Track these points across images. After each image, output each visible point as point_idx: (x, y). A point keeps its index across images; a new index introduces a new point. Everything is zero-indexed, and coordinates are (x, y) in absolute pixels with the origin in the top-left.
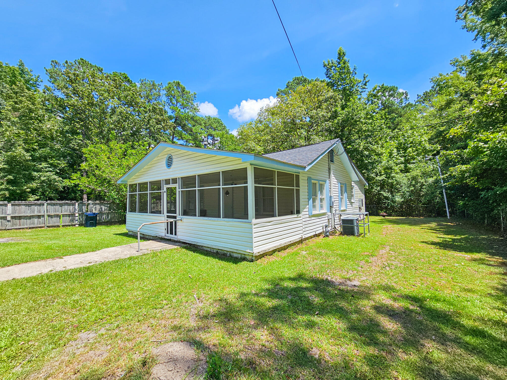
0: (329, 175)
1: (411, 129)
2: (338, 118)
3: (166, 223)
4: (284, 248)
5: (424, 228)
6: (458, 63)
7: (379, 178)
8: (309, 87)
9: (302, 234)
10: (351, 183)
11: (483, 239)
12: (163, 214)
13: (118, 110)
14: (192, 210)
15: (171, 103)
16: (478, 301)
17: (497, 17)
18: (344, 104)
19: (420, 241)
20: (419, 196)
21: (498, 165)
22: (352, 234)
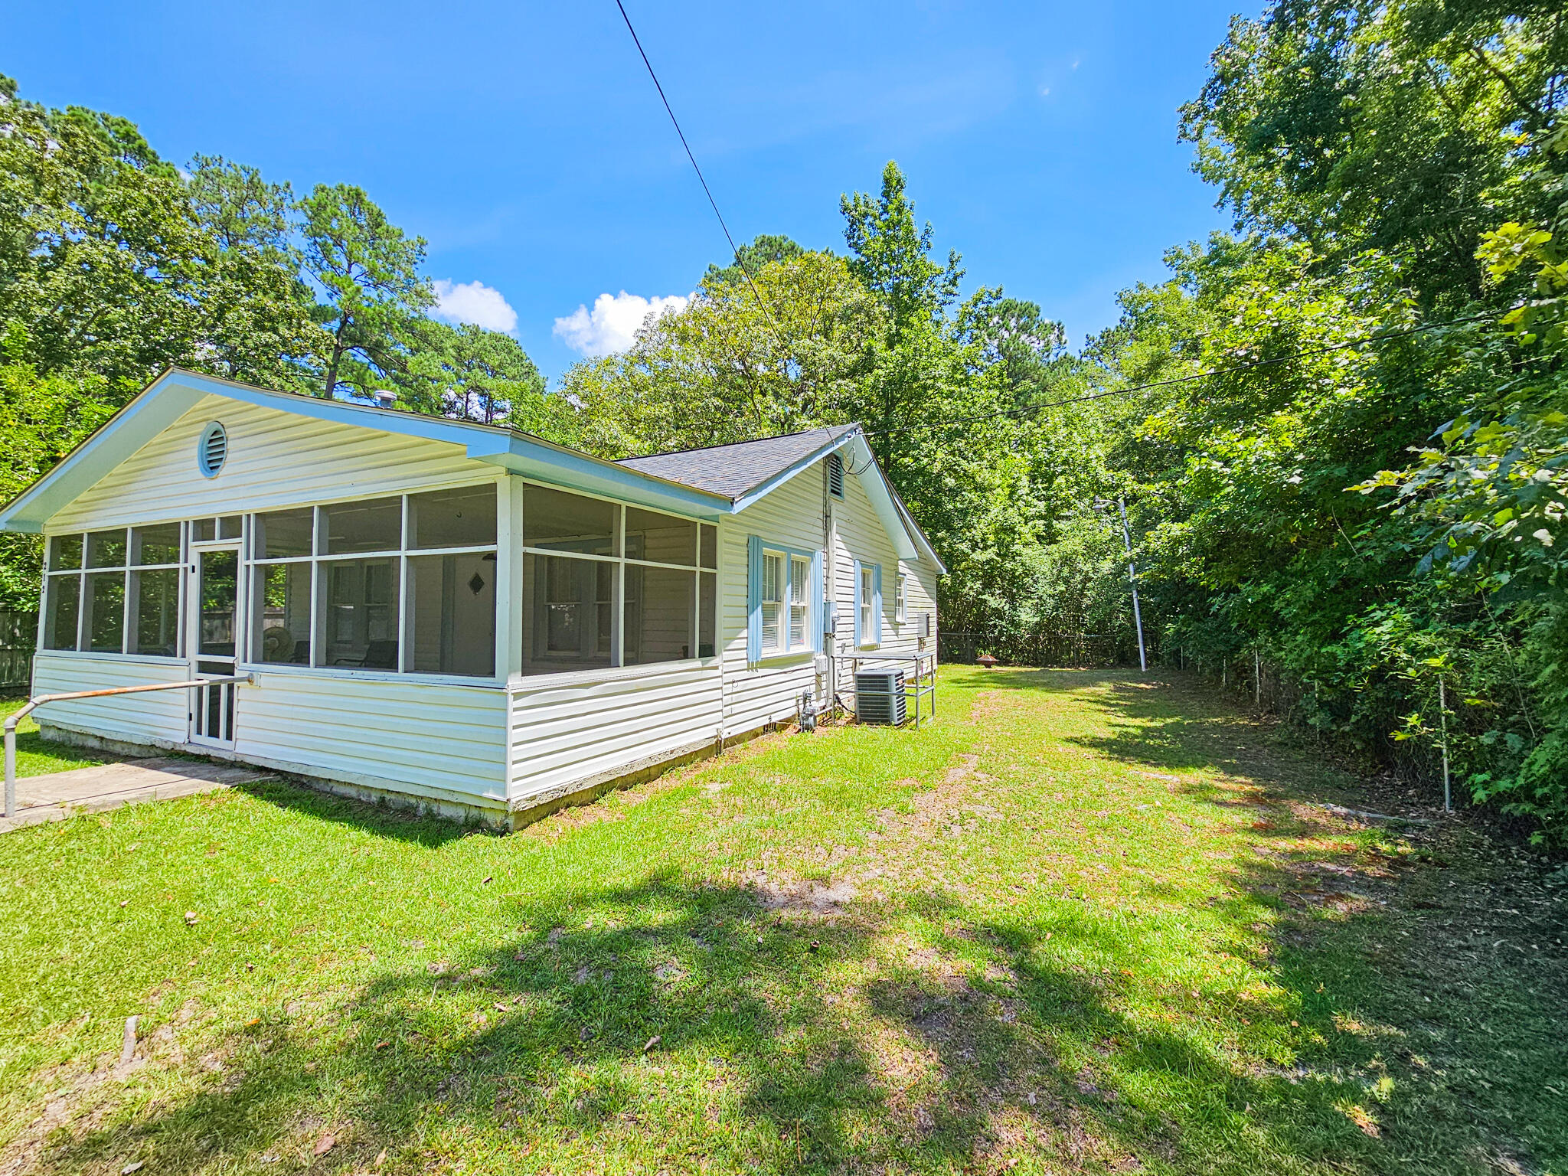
0: (826, 536)
1: (1066, 425)
2: (876, 371)
3: (194, 691)
4: (647, 776)
5: (1080, 698)
6: (1180, 262)
7: (979, 556)
8: (795, 266)
9: (719, 726)
10: (897, 565)
11: (1216, 726)
12: (184, 656)
13: (75, 254)
14: (346, 642)
15: (325, 263)
16: (1183, 927)
17: (1268, 147)
18: (894, 331)
19: (1063, 736)
20: (1078, 608)
21: (1253, 526)
22: (885, 720)
